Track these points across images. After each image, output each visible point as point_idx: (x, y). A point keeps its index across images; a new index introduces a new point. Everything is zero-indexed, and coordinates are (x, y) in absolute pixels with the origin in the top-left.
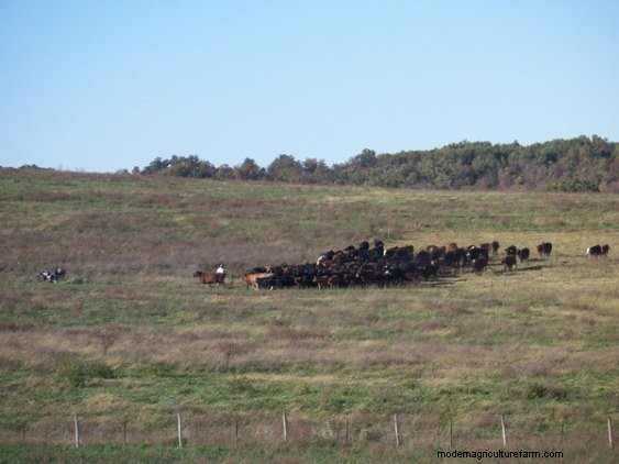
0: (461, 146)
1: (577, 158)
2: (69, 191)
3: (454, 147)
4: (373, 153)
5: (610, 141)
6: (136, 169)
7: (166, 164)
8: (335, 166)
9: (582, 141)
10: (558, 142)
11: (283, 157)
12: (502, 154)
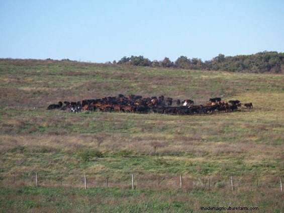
0: (264, 53)
2: (84, 71)
3: (261, 54)
4: (224, 56)
6: (115, 62)
7: (128, 59)
8: (206, 62)
11: (182, 57)
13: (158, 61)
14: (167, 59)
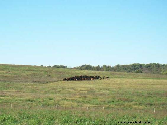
0: (135, 64)
1: (153, 67)
3: (133, 64)
4: (119, 65)
5: (160, 64)
6: (79, 66)
7: (84, 66)
8: (113, 67)
9: (155, 64)
10: (151, 64)
11: (105, 65)
12: (141, 66)
13: (95, 66)
14: (99, 66)
